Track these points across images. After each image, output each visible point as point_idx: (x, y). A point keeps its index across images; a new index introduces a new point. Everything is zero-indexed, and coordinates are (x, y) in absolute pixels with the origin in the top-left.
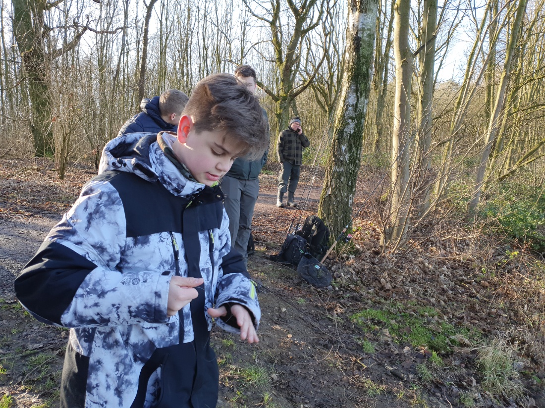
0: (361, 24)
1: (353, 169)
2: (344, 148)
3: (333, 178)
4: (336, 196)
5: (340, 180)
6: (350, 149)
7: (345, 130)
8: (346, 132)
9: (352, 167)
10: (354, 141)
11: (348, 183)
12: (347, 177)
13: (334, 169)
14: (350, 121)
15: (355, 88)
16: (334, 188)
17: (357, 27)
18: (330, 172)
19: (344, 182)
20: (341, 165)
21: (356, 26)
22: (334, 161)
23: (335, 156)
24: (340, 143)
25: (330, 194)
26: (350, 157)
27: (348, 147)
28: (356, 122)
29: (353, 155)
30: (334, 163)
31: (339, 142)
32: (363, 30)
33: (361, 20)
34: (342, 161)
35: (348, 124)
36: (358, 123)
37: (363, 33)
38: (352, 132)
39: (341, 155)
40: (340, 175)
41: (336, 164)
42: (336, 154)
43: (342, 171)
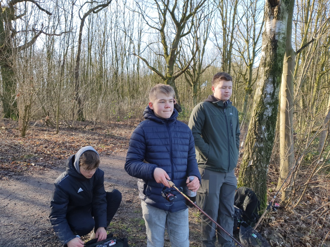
0: (277, 29)
1: (271, 145)
2: (263, 128)
3: (254, 152)
4: (257, 167)
5: (260, 154)
6: (268, 129)
7: (264, 113)
8: (265, 115)
9: (269, 143)
10: (272, 122)
11: (267, 156)
12: (266, 151)
13: (256, 145)
14: (268, 106)
15: (272, 80)
16: (256, 160)
17: (274, 32)
18: (251, 146)
19: (264, 156)
20: (261, 141)
21: (273, 30)
22: (255, 138)
23: (256, 134)
24: (260, 124)
25: (251, 165)
26: (268, 135)
27: (266, 127)
28: (273, 107)
29: (270, 133)
32: (279, 34)
33: (278, 26)
34: (262, 138)
35: (267, 108)
36: (274, 108)
37: (279, 37)
38: (270, 115)
39: (261, 134)
40: (260, 150)
41: (257, 141)
42: (257, 132)
43: (262, 146)
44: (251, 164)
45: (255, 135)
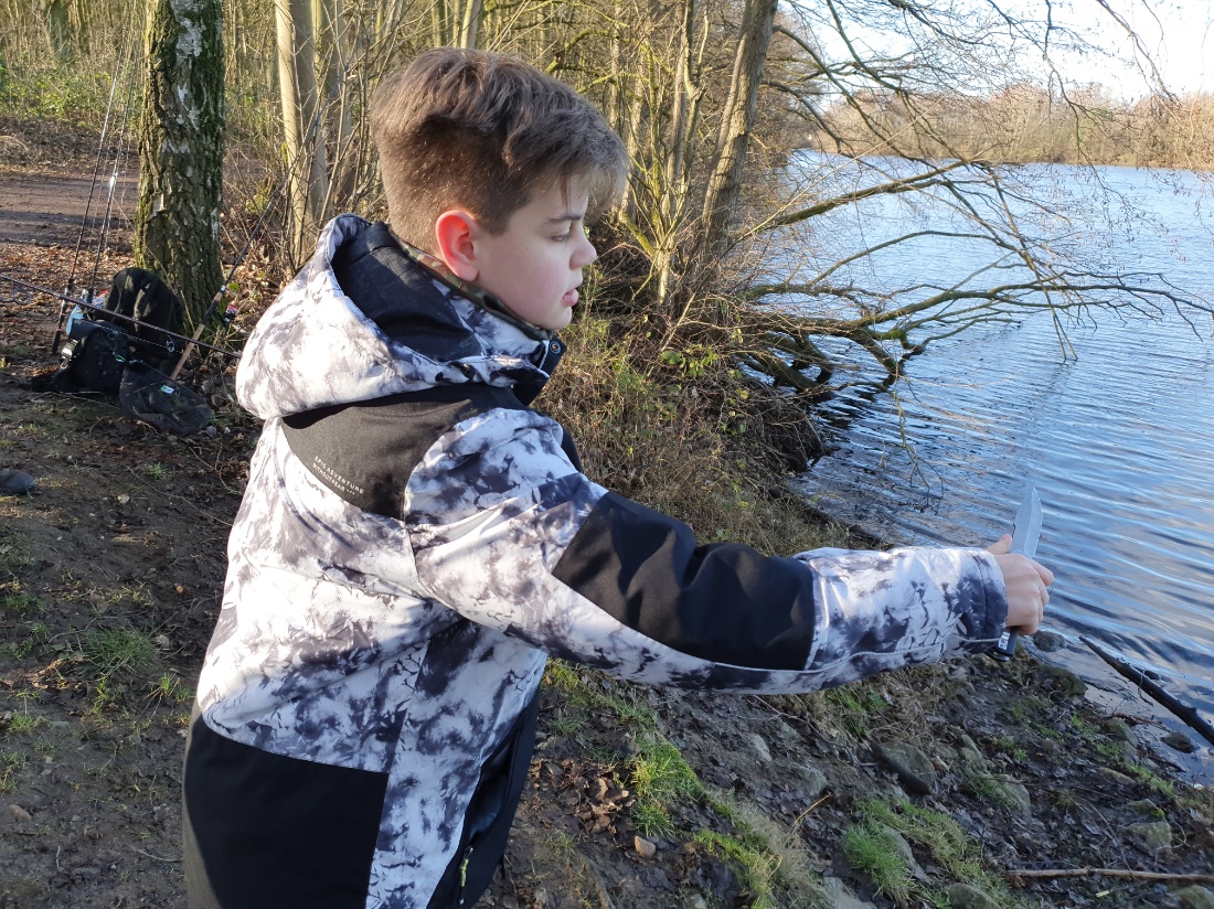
1: (213, 148)
2: (182, 93)
3: (163, 170)
4: (178, 216)
5: (183, 175)
6: (197, 97)
7: (178, 46)
8: (182, 52)
9: (207, 141)
10: (206, 76)
11: (205, 181)
12: (200, 168)
13: (165, 147)
14: (187, 23)
16: (172, 195)
18: (154, 153)
19: (194, 181)
20: (182, 137)
22: (161, 126)
23: (162, 114)
24: (169, 81)
25: (162, 212)
26: (200, 116)
27: (191, 90)
28: (204, 28)
29: (207, 112)
30: (162, 131)
31: (166, 77)
34: (181, 126)
35: (184, 30)
36: (208, 30)
38: (197, 52)
39: (177, 111)
40: (181, 163)
41: (167, 134)
42: (163, 107)
43: (186, 152)
44: (162, 207)
45: (159, 116)
